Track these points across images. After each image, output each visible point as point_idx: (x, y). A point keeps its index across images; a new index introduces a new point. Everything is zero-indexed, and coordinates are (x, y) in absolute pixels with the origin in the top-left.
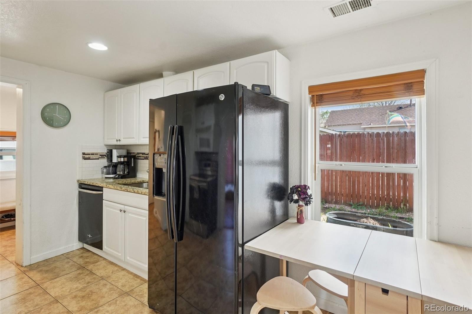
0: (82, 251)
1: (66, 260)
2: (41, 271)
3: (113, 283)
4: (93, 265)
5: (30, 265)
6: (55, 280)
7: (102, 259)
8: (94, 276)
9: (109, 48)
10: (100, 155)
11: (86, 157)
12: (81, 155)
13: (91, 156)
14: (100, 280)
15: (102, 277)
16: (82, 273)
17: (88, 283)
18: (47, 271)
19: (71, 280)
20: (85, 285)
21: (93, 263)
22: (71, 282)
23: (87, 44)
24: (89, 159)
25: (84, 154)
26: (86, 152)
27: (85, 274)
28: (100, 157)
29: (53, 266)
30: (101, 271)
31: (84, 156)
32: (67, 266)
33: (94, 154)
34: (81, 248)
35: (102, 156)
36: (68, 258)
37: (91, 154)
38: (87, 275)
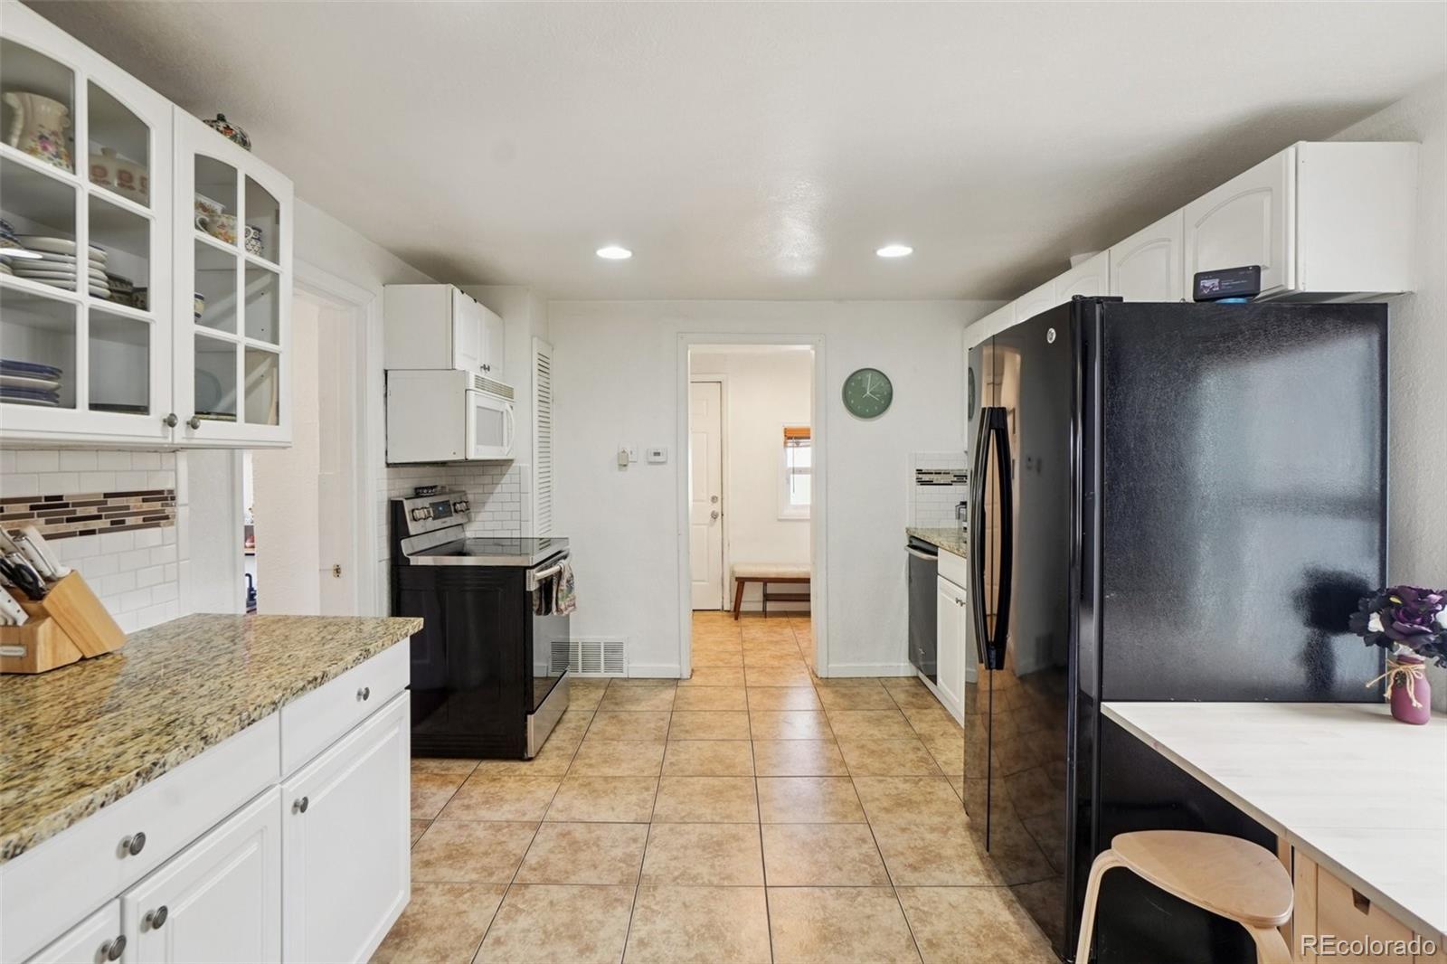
0: (913, 682)
1: (880, 689)
2: (837, 691)
3: (932, 751)
4: (918, 710)
5: (827, 678)
6: (848, 712)
7: (939, 706)
8: (909, 729)
9: (914, 249)
10: (955, 476)
11: (925, 478)
12: (914, 476)
13: (935, 478)
14: (914, 738)
15: (920, 735)
16: (892, 717)
17: (893, 735)
18: (844, 696)
19: (869, 720)
20: (886, 737)
21: (919, 708)
22: (867, 724)
23: (875, 251)
24: (930, 483)
25: (920, 472)
26: (924, 468)
27: (895, 721)
28: (955, 479)
29: (855, 691)
30: (924, 725)
31: (920, 476)
32: (875, 697)
33: (940, 473)
34: (914, 677)
35: (961, 478)
36: (884, 686)
37: (936, 473)
38: (898, 723)
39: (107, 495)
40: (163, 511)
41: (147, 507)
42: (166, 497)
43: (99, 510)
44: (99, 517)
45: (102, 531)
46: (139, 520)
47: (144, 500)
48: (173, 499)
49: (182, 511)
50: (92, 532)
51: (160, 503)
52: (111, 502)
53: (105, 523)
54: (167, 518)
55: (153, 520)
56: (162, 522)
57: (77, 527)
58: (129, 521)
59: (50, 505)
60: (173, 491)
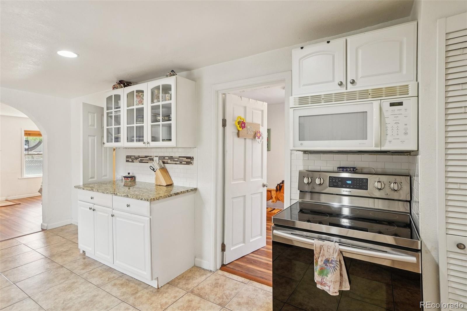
39: (179, 157)
40: (191, 162)
41: (187, 160)
42: (191, 158)
43: (178, 160)
44: (178, 161)
45: (178, 164)
46: (185, 163)
47: (186, 159)
48: (193, 159)
49: (195, 161)
50: (176, 164)
51: (190, 160)
52: (180, 158)
53: (178, 162)
54: (191, 163)
55: (188, 163)
56: (190, 164)
57: (175, 162)
58: (183, 163)
59: (171, 158)
60: (193, 157)
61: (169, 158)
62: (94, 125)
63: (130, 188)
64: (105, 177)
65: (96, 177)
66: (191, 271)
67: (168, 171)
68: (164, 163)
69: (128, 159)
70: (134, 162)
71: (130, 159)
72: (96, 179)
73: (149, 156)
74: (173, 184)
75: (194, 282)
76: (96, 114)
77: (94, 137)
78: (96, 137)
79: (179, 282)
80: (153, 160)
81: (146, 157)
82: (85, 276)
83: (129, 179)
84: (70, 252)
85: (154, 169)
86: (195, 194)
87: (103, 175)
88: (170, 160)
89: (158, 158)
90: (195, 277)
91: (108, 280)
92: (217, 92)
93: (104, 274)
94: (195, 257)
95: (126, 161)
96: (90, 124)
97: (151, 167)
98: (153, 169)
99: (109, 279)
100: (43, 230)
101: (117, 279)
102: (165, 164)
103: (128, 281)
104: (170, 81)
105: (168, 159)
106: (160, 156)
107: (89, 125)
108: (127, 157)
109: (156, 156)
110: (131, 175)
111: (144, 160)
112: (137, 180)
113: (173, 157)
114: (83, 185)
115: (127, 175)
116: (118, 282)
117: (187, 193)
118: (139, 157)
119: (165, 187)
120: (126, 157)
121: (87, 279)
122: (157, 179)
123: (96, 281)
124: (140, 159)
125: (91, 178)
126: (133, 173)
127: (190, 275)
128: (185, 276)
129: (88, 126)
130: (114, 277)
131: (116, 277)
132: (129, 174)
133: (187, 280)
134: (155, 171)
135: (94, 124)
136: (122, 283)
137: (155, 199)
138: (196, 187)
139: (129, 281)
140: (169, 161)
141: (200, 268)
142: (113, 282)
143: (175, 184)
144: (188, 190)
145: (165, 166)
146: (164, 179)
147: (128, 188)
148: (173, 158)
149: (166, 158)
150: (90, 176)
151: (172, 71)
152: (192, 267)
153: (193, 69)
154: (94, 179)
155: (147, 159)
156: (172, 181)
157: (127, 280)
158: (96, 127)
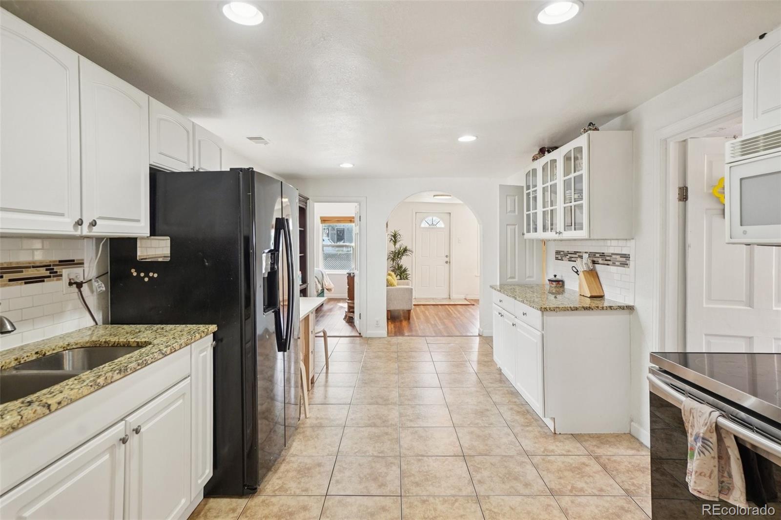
39: (612, 254)
40: (626, 262)
41: (621, 259)
42: (627, 257)
43: (611, 258)
44: (610, 260)
45: (610, 265)
46: (620, 265)
47: (620, 257)
48: (629, 258)
49: (631, 263)
50: (608, 265)
51: (625, 259)
52: (614, 256)
53: (611, 263)
54: (627, 264)
55: (623, 265)
56: (626, 266)
57: (606, 262)
58: (617, 263)
59: (603, 255)
60: (629, 255)
61: (600, 255)
62: (515, 211)
63: (558, 296)
64: (531, 279)
65: (517, 277)
66: (617, 436)
67: (599, 276)
68: (594, 262)
69: (557, 256)
70: (563, 260)
71: (560, 255)
72: (516, 280)
73: (578, 252)
74: (604, 296)
75: (611, 449)
76: (517, 197)
77: (514, 226)
78: (517, 226)
79: (588, 440)
80: (582, 258)
81: (575, 253)
82: (489, 390)
83: (554, 283)
84: (489, 363)
85: (578, 271)
86: (631, 316)
87: (527, 275)
88: (601, 259)
89: (588, 254)
90: (618, 445)
91: (508, 403)
92: (665, 142)
93: (507, 395)
94: (632, 421)
95: (555, 258)
96: (509, 209)
97: (573, 268)
98: (576, 271)
99: (509, 401)
100: (479, 335)
101: (517, 405)
102: (596, 265)
103: (526, 412)
104: (581, 141)
105: (599, 257)
106: (590, 253)
107: (508, 211)
108: (558, 253)
109: (586, 253)
110: (558, 278)
111: (573, 257)
112: (567, 286)
113: (605, 254)
114: (500, 285)
115: (552, 277)
116: (516, 408)
117: (609, 311)
118: (569, 253)
119: (589, 299)
120: (555, 253)
121: (490, 393)
122: (580, 286)
123: (497, 398)
124: (569, 255)
125: (511, 278)
126: (562, 276)
127: (613, 440)
128: (603, 437)
129: (507, 213)
130: (515, 402)
131: (517, 403)
132: (555, 276)
133: (602, 443)
134: (578, 274)
135: (515, 208)
136: (519, 410)
137: (548, 310)
138: (631, 304)
139: (528, 412)
140: (600, 261)
141: (638, 440)
142: (511, 406)
143: (607, 297)
144: (611, 307)
145: (594, 267)
146: (589, 287)
147: (554, 296)
148: (604, 256)
149: (598, 255)
150: (509, 276)
151: (591, 124)
152: (625, 434)
153: (629, 111)
154: (514, 280)
155: (576, 256)
156: (603, 291)
157: (527, 410)
158: (517, 213)
